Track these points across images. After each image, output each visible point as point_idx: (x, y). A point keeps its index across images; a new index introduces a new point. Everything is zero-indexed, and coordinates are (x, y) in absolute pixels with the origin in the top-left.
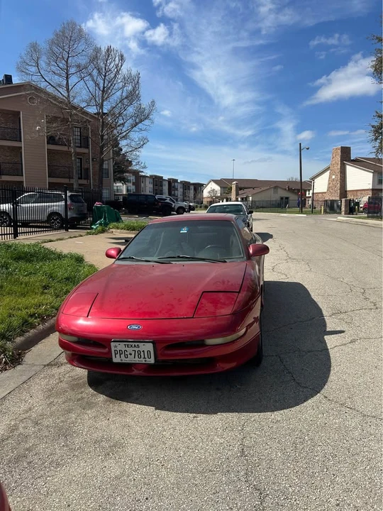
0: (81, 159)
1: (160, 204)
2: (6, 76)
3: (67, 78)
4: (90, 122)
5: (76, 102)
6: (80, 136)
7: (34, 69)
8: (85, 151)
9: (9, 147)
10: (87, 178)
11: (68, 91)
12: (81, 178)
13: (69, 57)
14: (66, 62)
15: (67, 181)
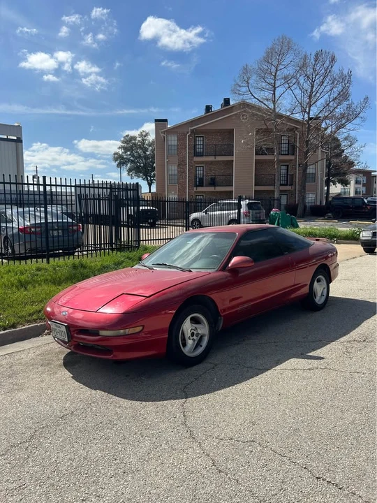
0: (288, 166)
1: (369, 207)
2: (225, 99)
3: (274, 91)
4: (297, 128)
5: (283, 112)
6: (288, 143)
7: (244, 89)
8: (292, 157)
9: (223, 162)
10: (291, 185)
11: (274, 102)
12: (287, 185)
13: (277, 71)
14: (275, 76)
15: (271, 188)
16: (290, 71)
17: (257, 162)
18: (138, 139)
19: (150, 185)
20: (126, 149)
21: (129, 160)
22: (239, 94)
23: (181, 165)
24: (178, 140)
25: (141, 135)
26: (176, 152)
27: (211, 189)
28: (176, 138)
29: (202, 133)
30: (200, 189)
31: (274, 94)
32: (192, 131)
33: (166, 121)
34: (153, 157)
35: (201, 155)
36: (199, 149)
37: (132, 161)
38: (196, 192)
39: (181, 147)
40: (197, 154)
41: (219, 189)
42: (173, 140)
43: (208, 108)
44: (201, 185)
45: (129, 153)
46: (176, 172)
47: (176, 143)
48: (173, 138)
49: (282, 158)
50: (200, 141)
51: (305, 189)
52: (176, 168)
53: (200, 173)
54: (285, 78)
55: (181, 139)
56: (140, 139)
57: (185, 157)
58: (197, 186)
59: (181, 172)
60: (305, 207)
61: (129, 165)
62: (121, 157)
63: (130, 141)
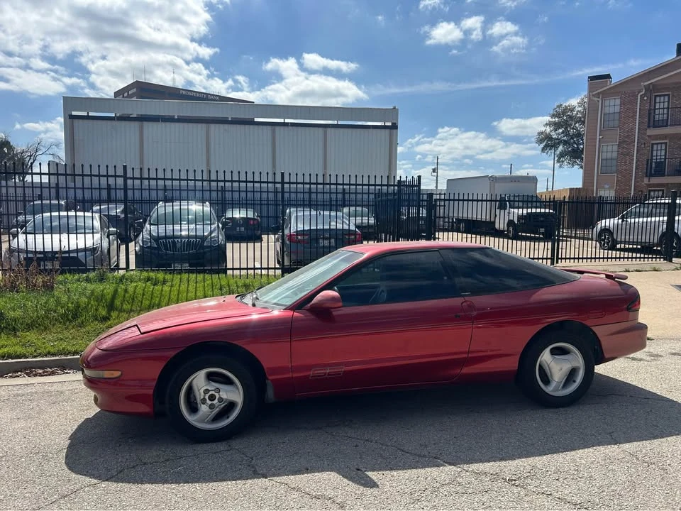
18: (577, 109)
20: (556, 126)
21: (559, 142)
23: (624, 143)
24: (622, 104)
26: (617, 123)
28: (618, 102)
29: (667, 89)
30: (655, 180)
32: (647, 89)
33: (608, 76)
35: (664, 124)
36: (660, 115)
37: (565, 143)
38: (649, 185)
39: (626, 114)
40: (656, 125)
42: (614, 105)
43: (680, 48)
44: (660, 173)
45: (561, 131)
46: (615, 155)
47: (617, 109)
48: (612, 102)
50: (662, 103)
52: (615, 148)
53: (659, 154)
55: (628, 102)
56: (580, 109)
57: (633, 129)
58: (650, 175)
59: (624, 153)
61: (561, 148)
62: (548, 137)
63: (564, 112)
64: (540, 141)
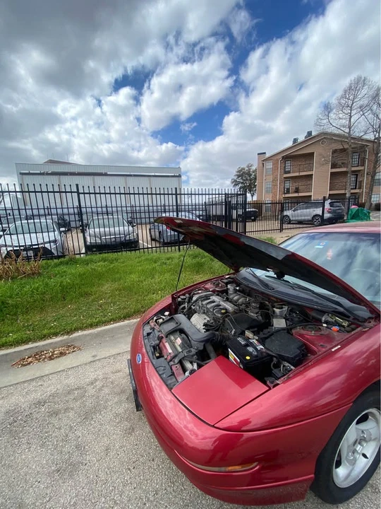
0: (357, 175)
2: (308, 132)
3: (350, 119)
5: (356, 134)
6: (359, 158)
8: (361, 168)
10: (360, 188)
11: (350, 128)
12: (356, 188)
13: (353, 103)
14: (351, 107)
15: (343, 192)
16: (365, 102)
17: (332, 174)
19: (252, 196)
20: (239, 176)
21: (240, 182)
22: (321, 126)
23: (274, 180)
24: (273, 164)
25: (248, 166)
26: (271, 172)
27: (296, 195)
29: (290, 157)
30: (287, 196)
31: (350, 121)
32: (283, 157)
33: (265, 153)
34: (256, 179)
35: (289, 172)
36: (288, 168)
37: (242, 183)
38: (284, 198)
39: (274, 169)
40: (286, 172)
41: (301, 194)
42: (269, 165)
43: (295, 140)
44: (288, 192)
45: (240, 178)
46: (271, 186)
47: (271, 167)
49: (353, 169)
50: (288, 163)
51: (372, 191)
52: (271, 183)
53: (287, 185)
54: (360, 107)
55: (275, 164)
56: (247, 169)
57: (277, 175)
58: (285, 194)
59: (274, 185)
60: (371, 204)
61: (240, 185)
62: (235, 181)
63: (241, 171)
64: (233, 183)
